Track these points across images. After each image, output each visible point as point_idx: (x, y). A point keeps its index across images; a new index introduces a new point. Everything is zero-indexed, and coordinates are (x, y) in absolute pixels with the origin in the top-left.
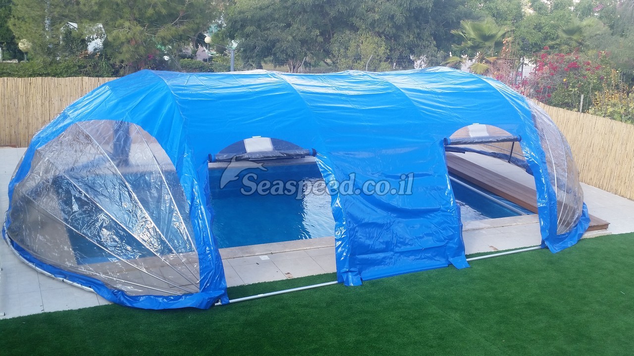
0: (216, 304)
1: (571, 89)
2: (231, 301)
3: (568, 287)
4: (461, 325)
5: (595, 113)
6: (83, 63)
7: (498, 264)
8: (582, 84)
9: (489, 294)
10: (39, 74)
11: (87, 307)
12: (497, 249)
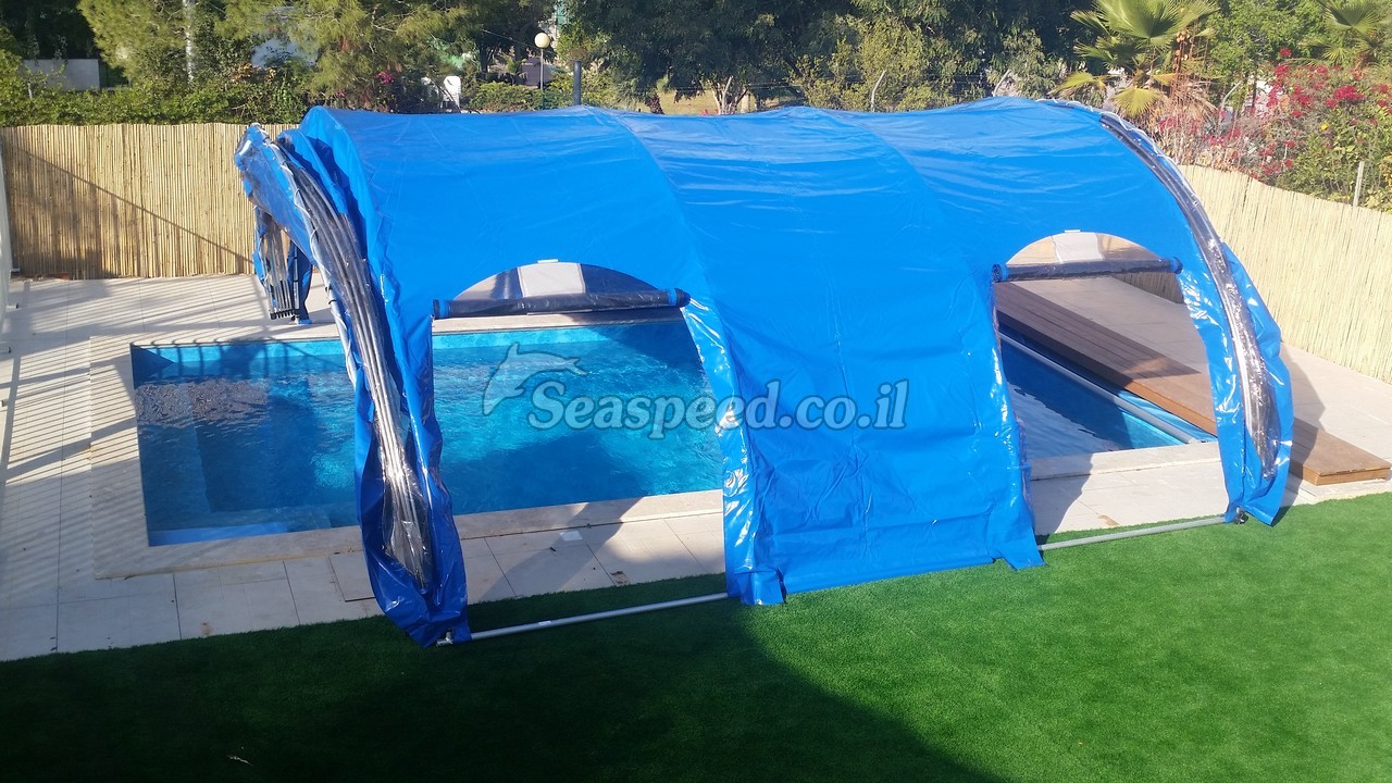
0: (439, 643)
1: (1337, 148)
2: (475, 636)
3: (1273, 615)
4: (999, 703)
5: (1380, 207)
6: (239, 93)
7: (1113, 558)
8: (1365, 135)
9: (1078, 630)
10: (142, 117)
11: (153, 642)
12: (1116, 524)
